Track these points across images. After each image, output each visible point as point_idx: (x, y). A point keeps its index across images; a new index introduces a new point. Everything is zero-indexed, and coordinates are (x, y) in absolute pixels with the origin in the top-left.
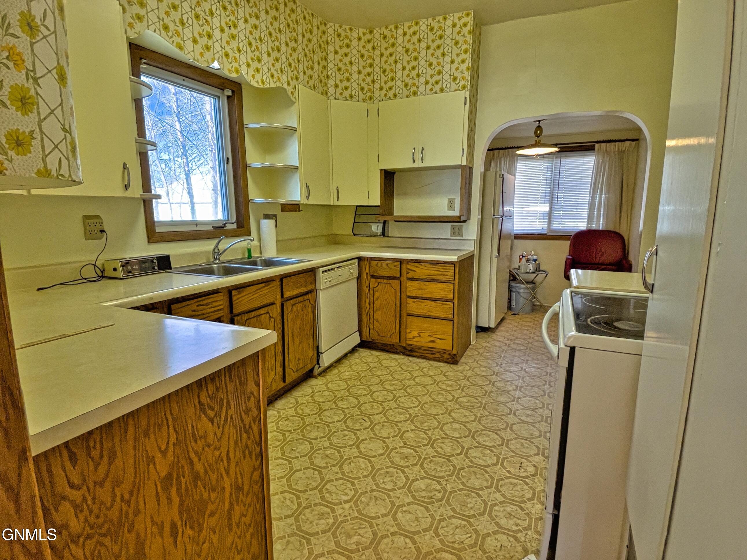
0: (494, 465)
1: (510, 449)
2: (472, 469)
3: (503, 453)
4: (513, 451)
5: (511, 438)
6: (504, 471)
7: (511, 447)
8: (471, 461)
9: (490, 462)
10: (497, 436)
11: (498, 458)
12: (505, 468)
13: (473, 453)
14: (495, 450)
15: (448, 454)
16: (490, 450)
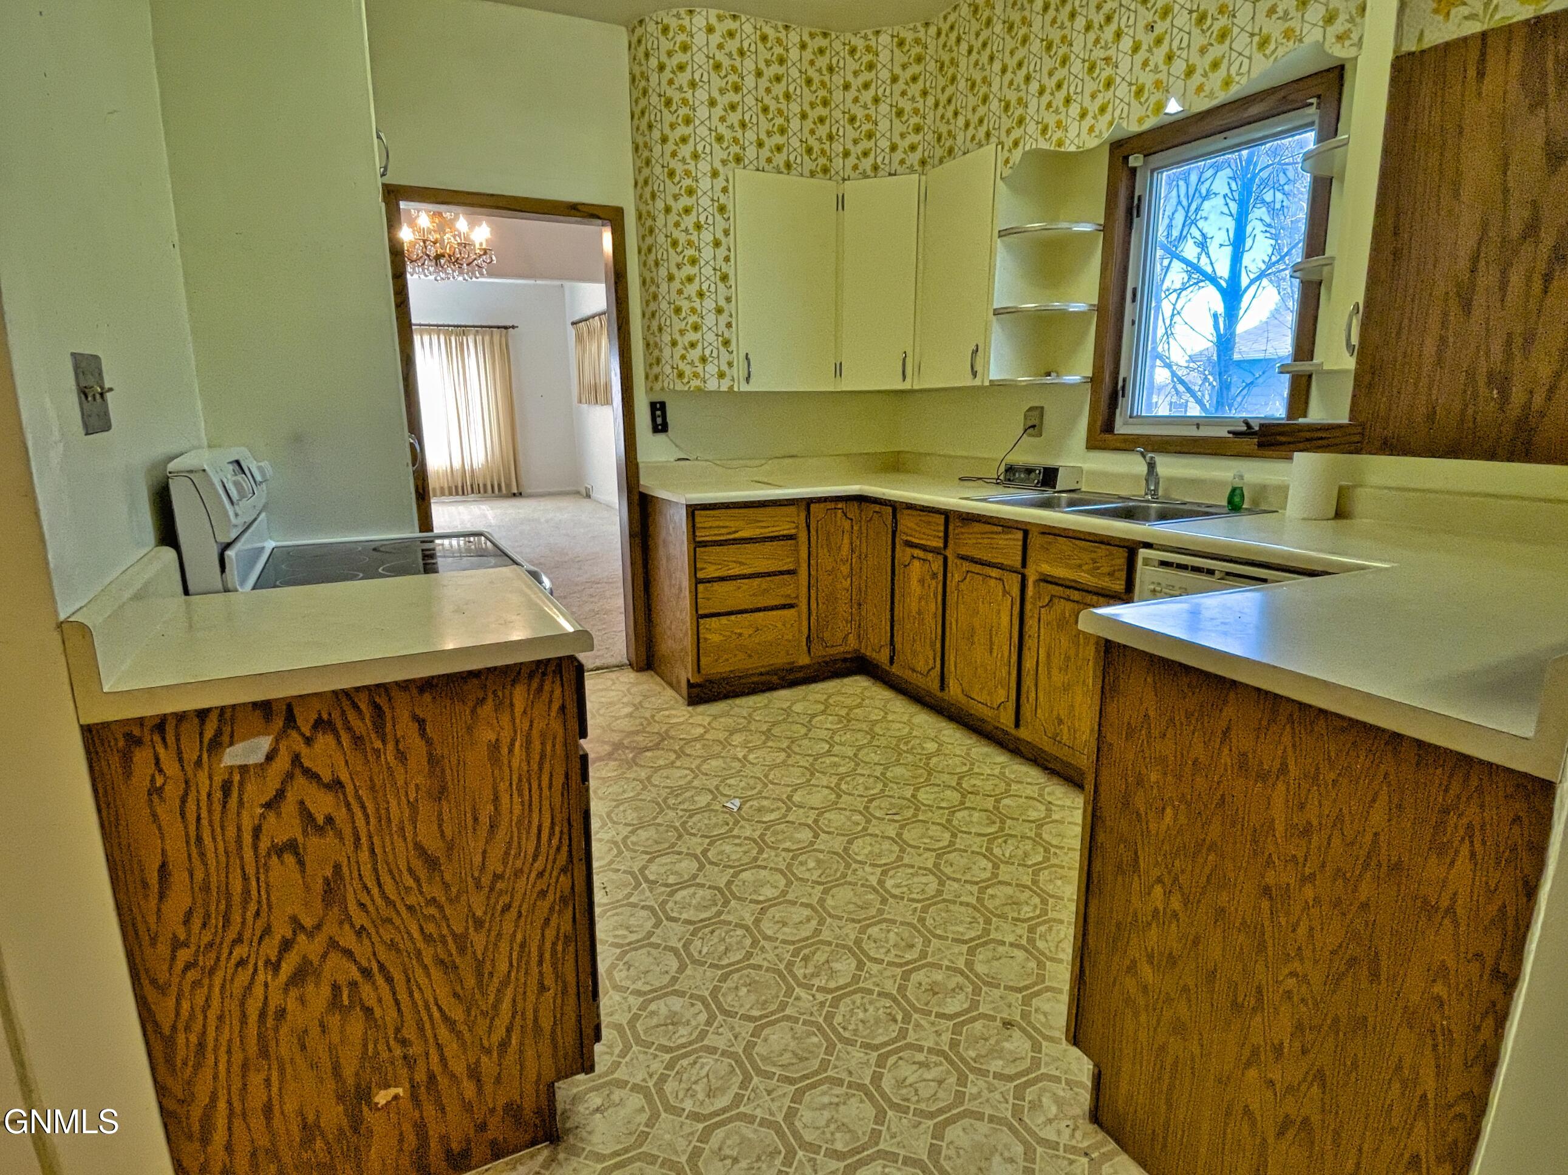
0: (644, 868)
1: (643, 907)
2: (666, 845)
3: (648, 893)
4: (634, 905)
5: (658, 931)
6: (623, 868)
7: (645, 913)
8: (679, 853)
9: (653, 867)
10: (684, 916)
11: (647, 880)
12: (625, 872)
13: (688, 866)
14: (663, 889)
15: (718, 843)
16: (672, 885)
